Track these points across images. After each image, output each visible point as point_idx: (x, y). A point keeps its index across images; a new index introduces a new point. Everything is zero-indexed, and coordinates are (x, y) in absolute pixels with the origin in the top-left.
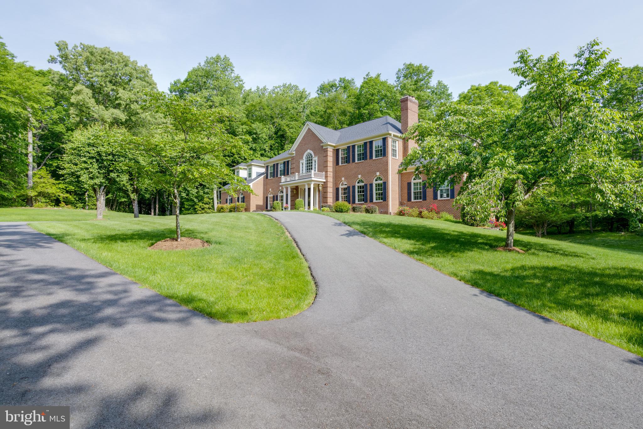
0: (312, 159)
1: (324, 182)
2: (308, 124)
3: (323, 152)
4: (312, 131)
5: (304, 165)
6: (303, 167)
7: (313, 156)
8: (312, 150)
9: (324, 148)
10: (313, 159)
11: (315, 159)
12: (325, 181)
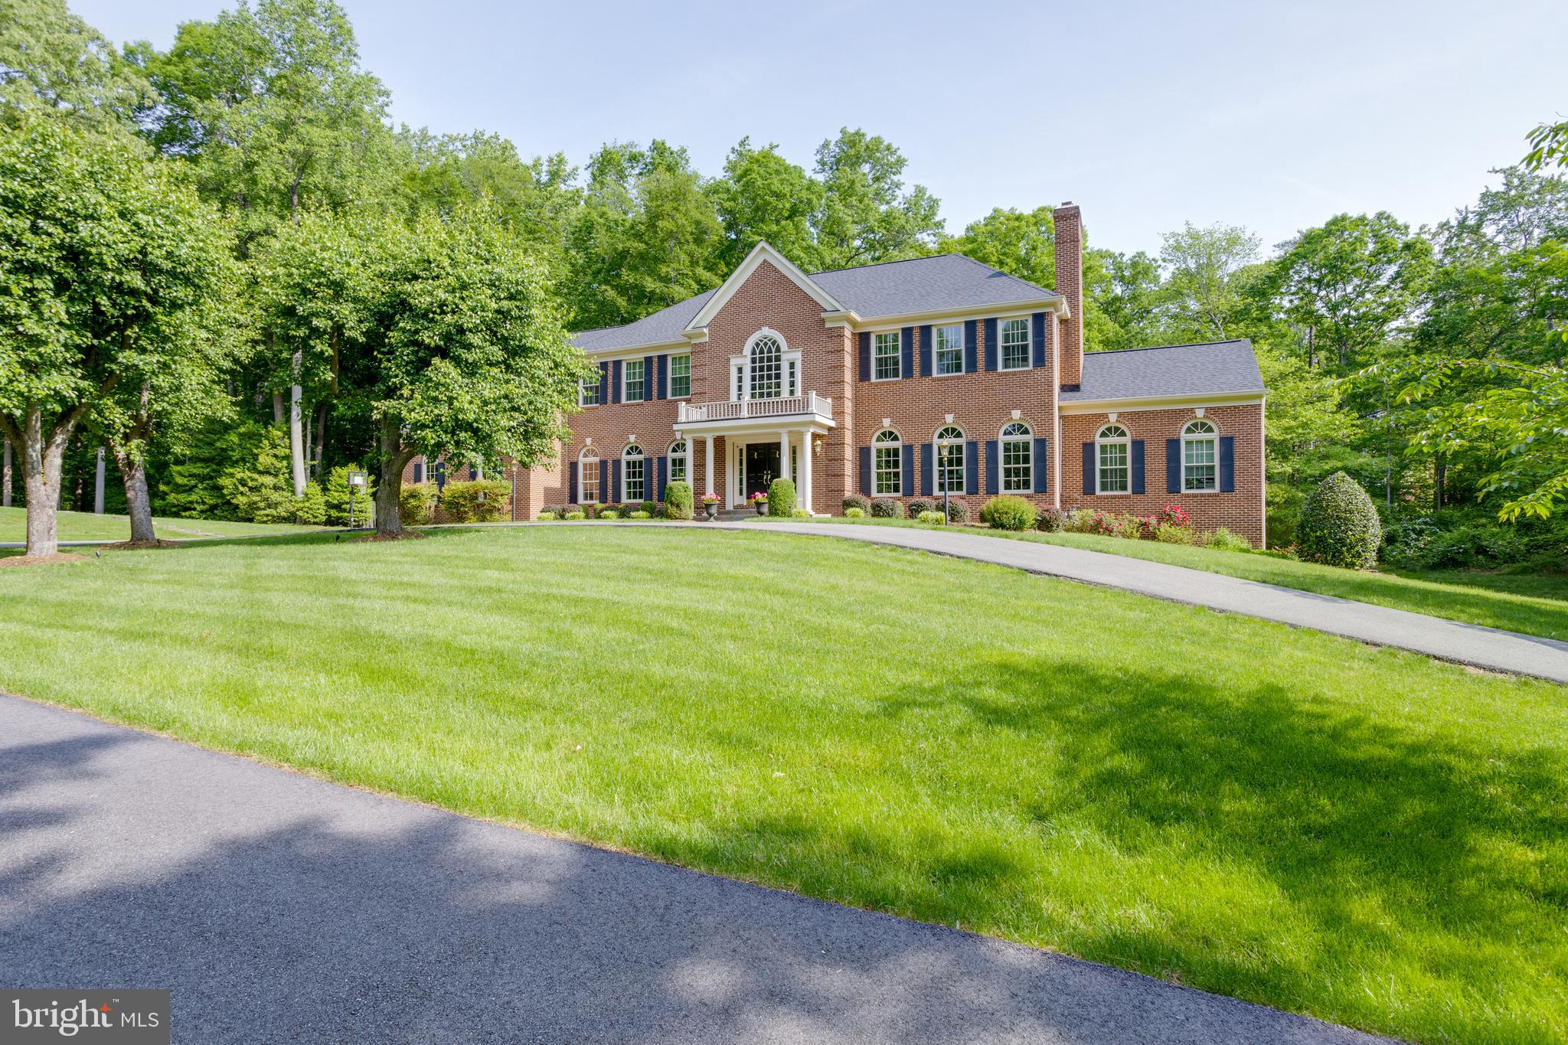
0: (778, 359)
1: (830, 429)
2: (763, 249)
3: (824, 338)
4: (776, 271)
5: (747, 374)
6: (740, 380)
7: (784, 346)
8: (780, 330)
9: (828, 325)
10: (784, 357)
11: (792, 356)
12: (832, 424)
